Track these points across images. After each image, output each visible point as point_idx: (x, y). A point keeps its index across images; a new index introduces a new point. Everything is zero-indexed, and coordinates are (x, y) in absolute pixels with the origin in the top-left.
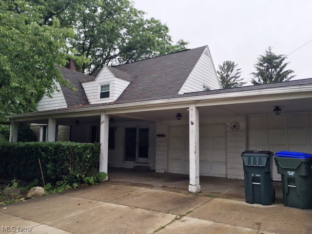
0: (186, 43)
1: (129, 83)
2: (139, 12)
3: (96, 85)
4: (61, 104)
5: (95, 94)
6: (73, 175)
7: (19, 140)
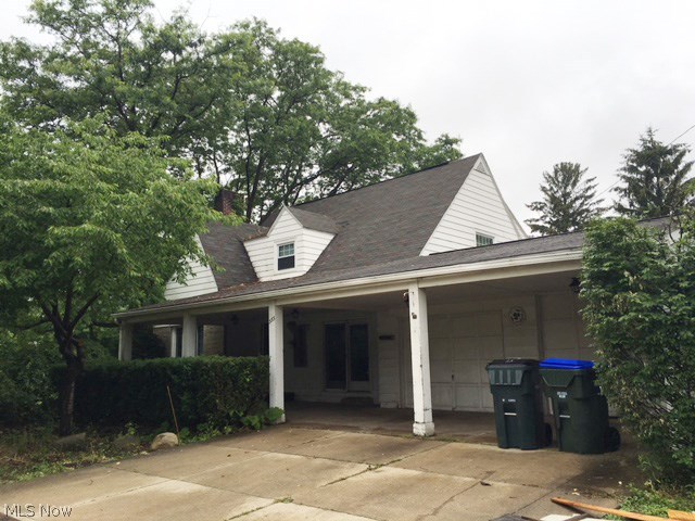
0: (456, 141)
1: (331, 237)
2: (355, 89)
3: (269, 245)
4: (207, 286)
5: (269, 262)
6: (223, 412)
7: (135, 355)
